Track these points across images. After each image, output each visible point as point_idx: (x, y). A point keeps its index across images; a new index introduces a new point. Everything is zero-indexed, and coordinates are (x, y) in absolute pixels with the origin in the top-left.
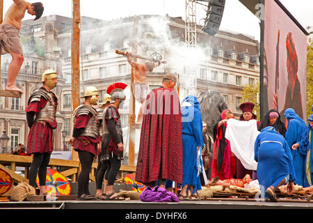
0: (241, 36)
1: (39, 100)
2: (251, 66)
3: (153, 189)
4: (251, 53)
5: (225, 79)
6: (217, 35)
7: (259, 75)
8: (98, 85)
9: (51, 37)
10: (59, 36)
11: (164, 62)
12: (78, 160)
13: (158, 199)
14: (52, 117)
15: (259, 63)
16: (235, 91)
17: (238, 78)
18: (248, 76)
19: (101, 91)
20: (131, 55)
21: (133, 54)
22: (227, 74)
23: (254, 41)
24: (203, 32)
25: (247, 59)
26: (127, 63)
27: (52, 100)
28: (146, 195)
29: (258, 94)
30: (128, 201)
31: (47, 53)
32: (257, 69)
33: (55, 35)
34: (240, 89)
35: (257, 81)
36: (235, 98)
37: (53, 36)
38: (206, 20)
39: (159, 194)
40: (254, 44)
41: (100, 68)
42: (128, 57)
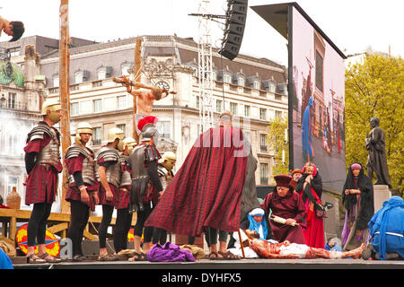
0: (265, 61)
1: (42, 137)
2: (278, 96)
3: (163, 247)
4: (277, 81)
5: (247, 113)
6: (236, 59)
7: (287, 107)
8: (93, 121)
9: (32, 62)
10: (42, 62)
11: (173, 93)
12: (69, 213)
13: (169, 258)
14: (56, 159)
15: (287, 93)
16: (259, 127)
17: (263, 111)
18: (275, 109)
19: (95, 129)
20: (132, 84)
21: (135, 83)
22: (248, 107)
23: (281, 67)
24: (219, 56)
25: (273, 88)
26: (127, 93)
27: (55, 138)
28: (154, 253)
29: (286, 130)
30: (131, 261)
31: (27, 82)
32: (285, 100)
33: (37, 61)
34: (265, 124)
35: (285, 115)
36: (259, 136)
37: (34, 61)
38: (224, 41)
39: (170, 252)
40: (281, 70)
41: (94, 101)
42: (127, 87)
